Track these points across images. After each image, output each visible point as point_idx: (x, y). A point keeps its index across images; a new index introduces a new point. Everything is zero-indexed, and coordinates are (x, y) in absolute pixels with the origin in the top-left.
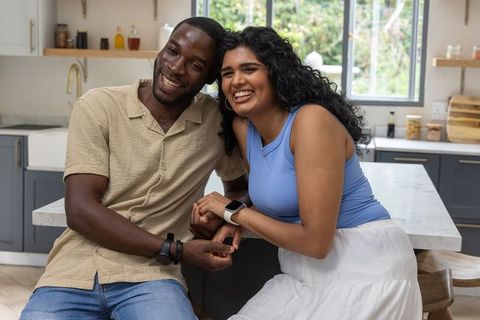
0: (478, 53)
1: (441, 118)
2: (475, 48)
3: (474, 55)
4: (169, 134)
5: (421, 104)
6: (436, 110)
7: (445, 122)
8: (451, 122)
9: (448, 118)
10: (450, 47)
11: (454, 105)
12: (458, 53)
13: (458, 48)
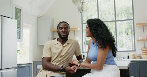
0: (146, 38)
1: (140, 54)
2: (146, 37)
3: (145, 39)
4: (64, 46)
5: (135, 51)
6: (139, 52)
7: (141, 54)
8: (142, 54)
9: (142, 53)
10: (140, 37)
11: (142, 50)
12: (142, 38)
13: (142, 37)
